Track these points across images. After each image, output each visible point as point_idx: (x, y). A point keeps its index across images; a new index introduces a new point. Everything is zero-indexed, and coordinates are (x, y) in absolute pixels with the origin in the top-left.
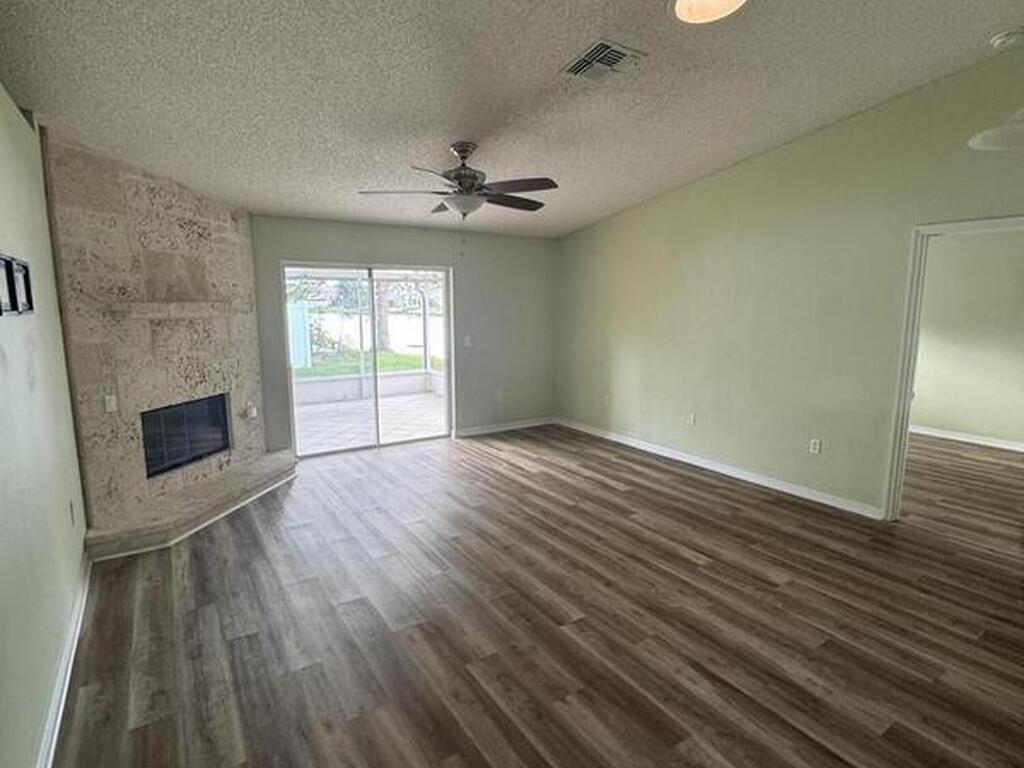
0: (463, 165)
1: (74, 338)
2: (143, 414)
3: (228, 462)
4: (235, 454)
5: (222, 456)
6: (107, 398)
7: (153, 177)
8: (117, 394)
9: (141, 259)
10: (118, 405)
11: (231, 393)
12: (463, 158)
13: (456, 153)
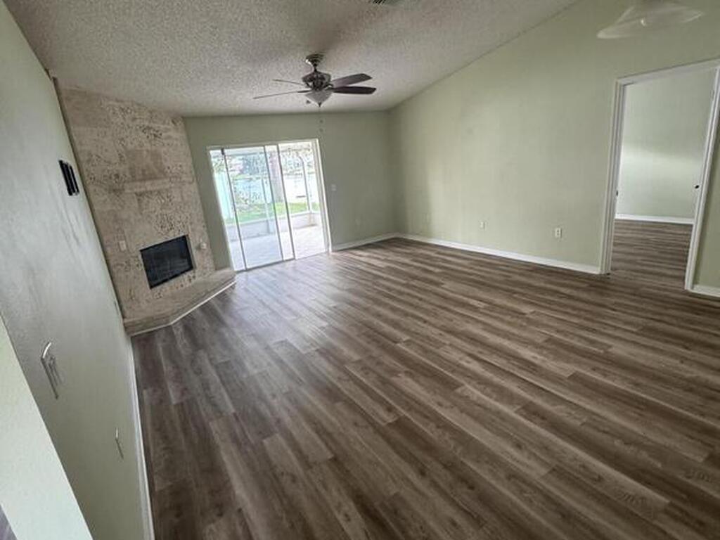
0: (315, 70)
1: (96, 208)
2: (141, 251)
3: (194, 277)
4: (198, 272)
5: (190, 274)
6: (121, 242)
7: (122, 101)
8: (125, 239)
9: (124, 155)
10: (127, 246)
11: (190, 235)
12: (315, 65)
13: (310, 63)
